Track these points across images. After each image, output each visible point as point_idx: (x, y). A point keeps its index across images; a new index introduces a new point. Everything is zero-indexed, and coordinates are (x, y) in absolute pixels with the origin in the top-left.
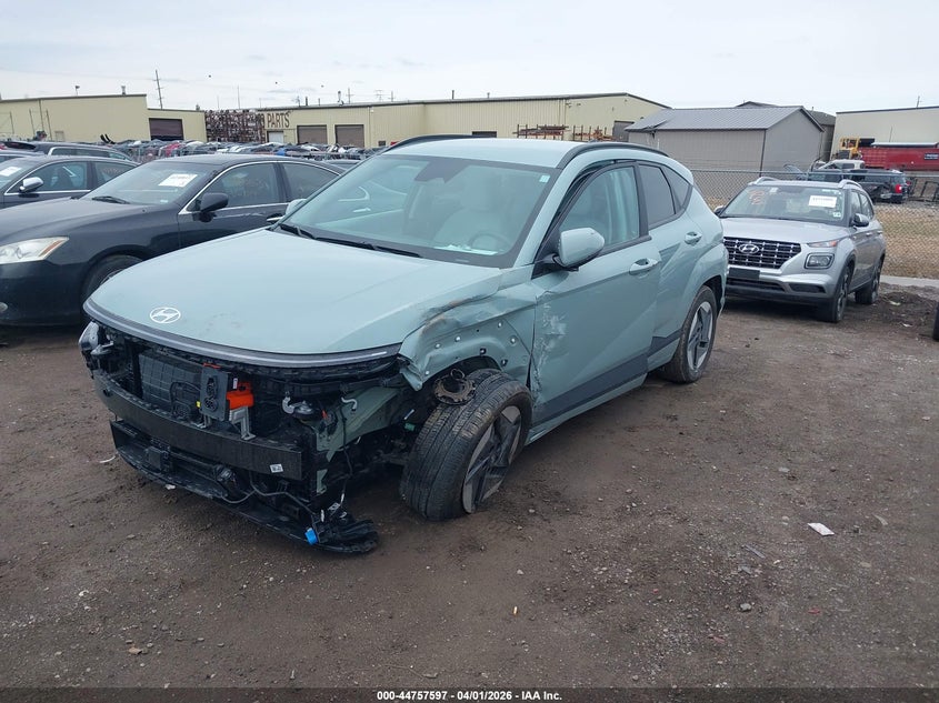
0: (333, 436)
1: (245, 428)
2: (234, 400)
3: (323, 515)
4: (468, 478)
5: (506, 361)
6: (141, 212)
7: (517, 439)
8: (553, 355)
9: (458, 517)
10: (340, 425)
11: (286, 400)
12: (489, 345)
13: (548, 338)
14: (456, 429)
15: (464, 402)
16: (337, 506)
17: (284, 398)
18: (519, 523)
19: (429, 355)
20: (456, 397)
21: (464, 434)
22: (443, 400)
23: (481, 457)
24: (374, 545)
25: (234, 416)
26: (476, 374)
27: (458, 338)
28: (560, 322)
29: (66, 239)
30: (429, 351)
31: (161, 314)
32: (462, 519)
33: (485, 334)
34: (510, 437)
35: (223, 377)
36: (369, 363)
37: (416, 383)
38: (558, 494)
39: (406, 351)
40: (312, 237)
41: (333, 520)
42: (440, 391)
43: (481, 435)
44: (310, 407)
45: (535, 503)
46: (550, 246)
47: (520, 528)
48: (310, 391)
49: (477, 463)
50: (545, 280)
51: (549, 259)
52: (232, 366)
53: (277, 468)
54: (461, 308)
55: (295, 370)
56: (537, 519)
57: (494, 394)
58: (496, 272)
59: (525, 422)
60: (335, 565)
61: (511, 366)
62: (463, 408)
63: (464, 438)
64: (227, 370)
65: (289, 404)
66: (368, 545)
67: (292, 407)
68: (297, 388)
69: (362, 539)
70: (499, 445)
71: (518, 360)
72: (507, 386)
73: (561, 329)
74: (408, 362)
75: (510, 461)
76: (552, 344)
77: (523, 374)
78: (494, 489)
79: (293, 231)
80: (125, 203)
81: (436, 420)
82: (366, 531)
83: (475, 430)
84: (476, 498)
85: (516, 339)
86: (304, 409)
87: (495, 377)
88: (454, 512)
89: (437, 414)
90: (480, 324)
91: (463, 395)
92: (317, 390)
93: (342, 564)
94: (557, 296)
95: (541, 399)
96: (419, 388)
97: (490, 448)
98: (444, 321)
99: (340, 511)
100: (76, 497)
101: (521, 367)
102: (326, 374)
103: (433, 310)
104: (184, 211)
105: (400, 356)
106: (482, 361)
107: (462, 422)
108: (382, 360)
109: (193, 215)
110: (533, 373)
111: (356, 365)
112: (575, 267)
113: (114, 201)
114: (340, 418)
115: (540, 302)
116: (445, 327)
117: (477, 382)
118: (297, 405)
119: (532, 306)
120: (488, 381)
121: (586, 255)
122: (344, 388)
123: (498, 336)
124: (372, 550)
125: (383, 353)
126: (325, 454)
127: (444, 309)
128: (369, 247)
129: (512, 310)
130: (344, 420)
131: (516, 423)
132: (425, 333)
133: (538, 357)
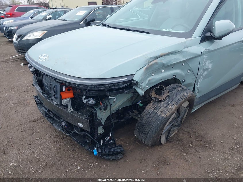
0: (106, 111)
1: (69, 106)
2: (64, 95)
3: (102, 142)
4: (164, 131)
5: (185, 80)
6: (69, 23)
7: (186, 113)
8: (205, 77)
9: (158, 145)
10: (109, 107)
11: (84, 97)
12: (177, 74)
13: (204, 70)
14: (159, 113)
15: (164, 100)
16: (108, 138)
17: (83, 96)
18: (185, 151)
19: (149, 79)
20: (160, 98)
21: (163, 115)
22: (154, 99)
23: (170, 123)
24: (122, 156)
25: (64, 102)
26: (170, 87)
27: (163, 71)
28: (211, 63)
29: (46, 32)
30: (148, 77)
31: (42, 57)
32: (160, 146)
33: (176, 69)
34: (183, 113)
35: (58, 86)
36: (118, 84)
37: (141, 92)
38: (202, 137)
39: (136, 78)
40: (110, 27)
41: (106, 144)
42: (153, 95)
43: (170, 116)
44: (94, 100)
45: (192, 140)
46: (209, 29)
47: (185, 154)
48: (93, 94)
49: (168, 125)
50: (205, 44)
51: (208, 34)
52: (61, 82)
53: (81, 125)
54: (165, 56)
55: (85, 85)
56: (193, 150)
57: (179, 97)
58: (183, 40)
59: (190, 106)
60: (105, 164)
61: (187, 82)
62: (163, 103)
63: (163, 117)
64: (60, 83)
65: (85, 99)
66: (119, 156)
67: (86, 101)
68: (88, 93)
69: (117, 154)
70: (179, 117)
71: (190, 80)
72: (184, 93)
73: (210, 66)
74: (137, 83)
75: (182, 122)
76: (206, 73)
77: (192, 86)
78: (175, 132)
79: (104, 25)
80: (66, 20)
81: (150, 107)
82: (119, 150)
83: (168, 114)
84: (167, 138)
85: (190, 70)
86: (92, 102)
87: (179, 89)
88: (157, 143)
89: (151, 104)
90: (174, 64)
91: (163, 97)
92: (96, 94)
93: (108, 163)
94: (210, 51)
95: (198, 96)
96: (142, 94)
97: (175, 119)
98: (157, 63)
99: (109, 140)
100: (29, 118)
101: (192, 83)
102: (98, 88)
103: (152, 58)
104: (82, 23)
105: (133, 80)
106: (174, 81)
107: (162, 109)
108: (124, 82)
109: (85, 24)
110: (196, 85)
111: (112, 85)
112: (220, 38)
113: (63, 20)
114: (108, 104)
115: (202, 54)
116: (157, 66)
117: (171, 91)
118: (88, 100)
119: (199, 56)
120: (176, 90)
121: (226, 32)
122: (108, 94)
123: (182, 69)
124: (121, 159)
125: (125, 79)
126: (101, 120)
127: (157, 58)
128: (130, 30)
129: (189, 57)
130: (111, 105)
131: (187, 107)
132: (147, 69)
133: (199, 79)
